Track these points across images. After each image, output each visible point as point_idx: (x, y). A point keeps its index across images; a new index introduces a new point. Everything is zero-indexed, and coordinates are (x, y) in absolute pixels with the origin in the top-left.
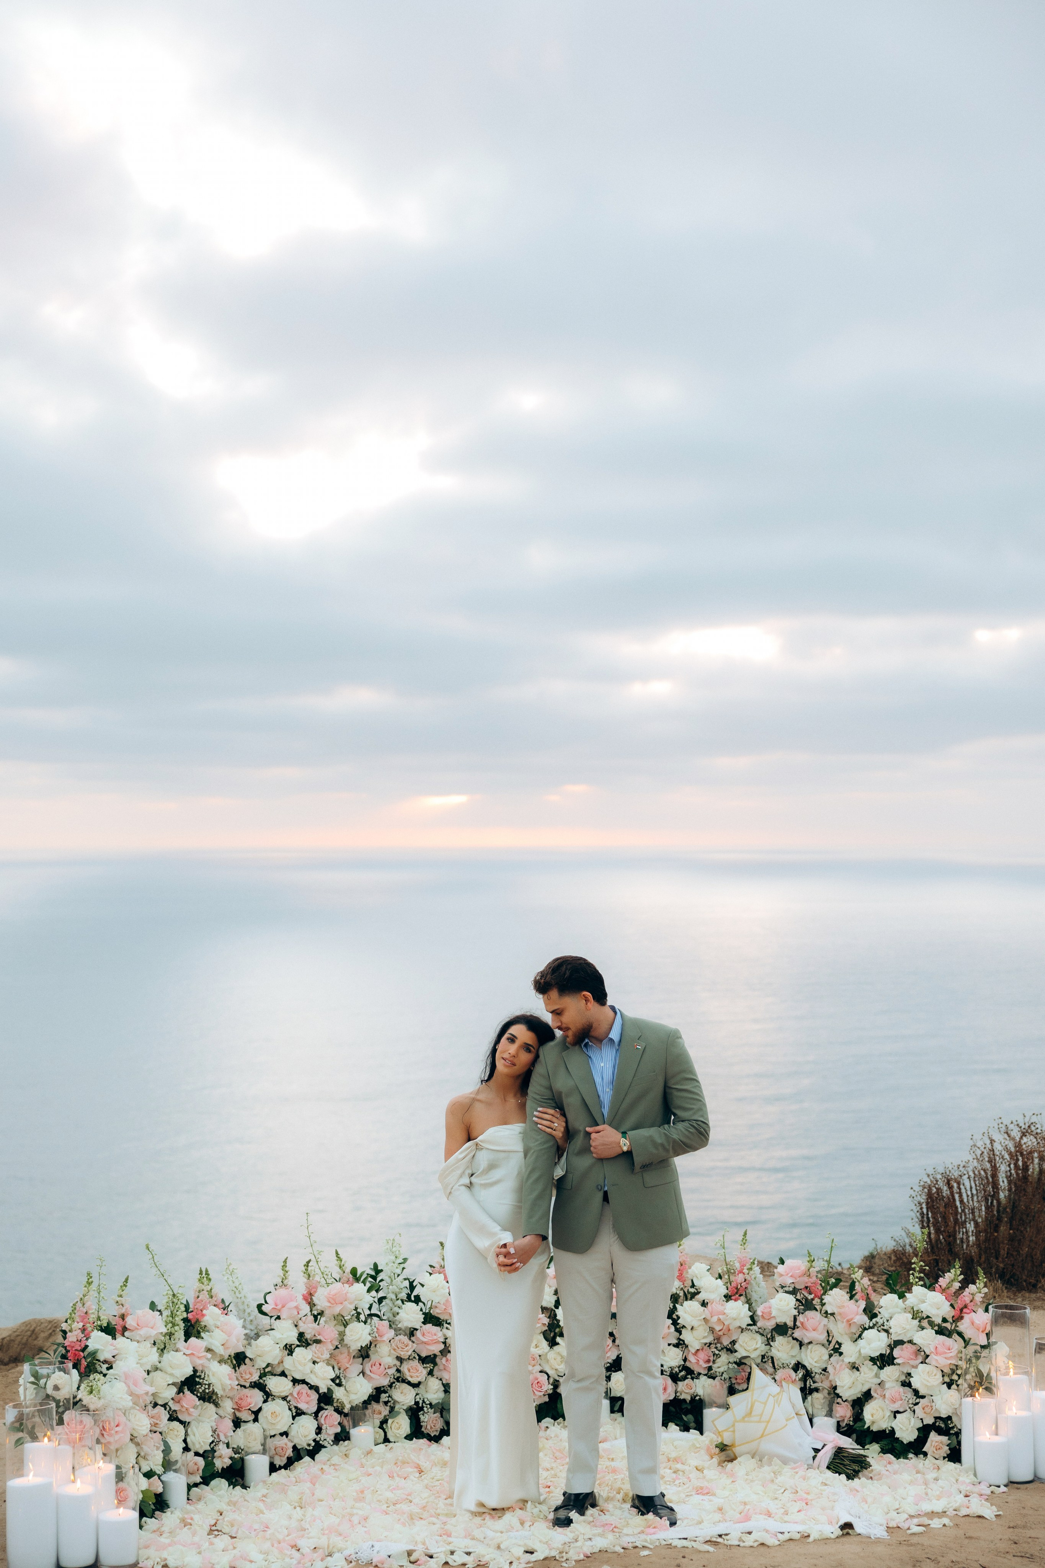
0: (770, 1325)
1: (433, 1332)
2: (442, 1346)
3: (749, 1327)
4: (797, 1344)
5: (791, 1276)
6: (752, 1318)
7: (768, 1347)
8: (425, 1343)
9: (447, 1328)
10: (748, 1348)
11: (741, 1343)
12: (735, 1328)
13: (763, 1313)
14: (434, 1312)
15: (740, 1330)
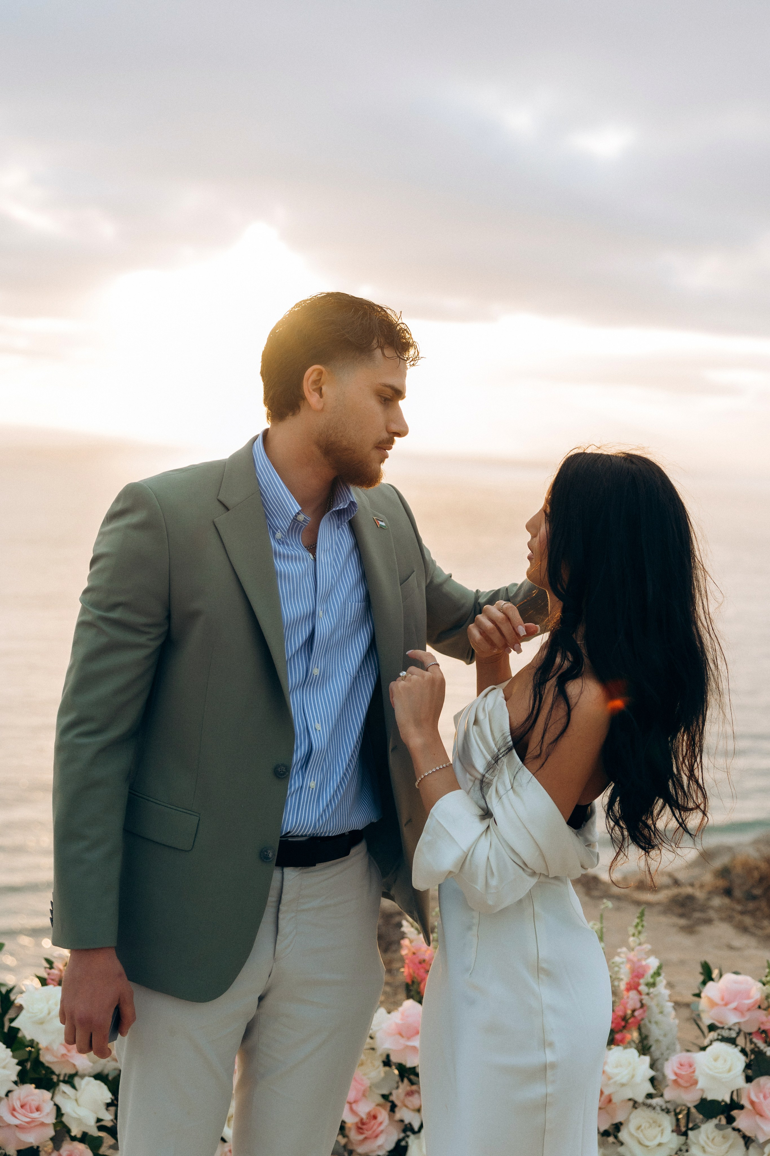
0: (690, 1098)
1: (34, 1104)
2: (51, 1133)
3: (649, 1101)
4: (741, 1142)
5: (735, 1009)
6: (652, 1080)
7: (683, 1138)
8: (17, 1126)
9: (64, 1092)
10: (647, 1143)
11: (633, 1130)
12: (622, 1101)
13: (676, 1074)
14: (46, 1058)
15: (631, 1103)
